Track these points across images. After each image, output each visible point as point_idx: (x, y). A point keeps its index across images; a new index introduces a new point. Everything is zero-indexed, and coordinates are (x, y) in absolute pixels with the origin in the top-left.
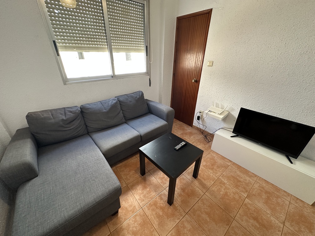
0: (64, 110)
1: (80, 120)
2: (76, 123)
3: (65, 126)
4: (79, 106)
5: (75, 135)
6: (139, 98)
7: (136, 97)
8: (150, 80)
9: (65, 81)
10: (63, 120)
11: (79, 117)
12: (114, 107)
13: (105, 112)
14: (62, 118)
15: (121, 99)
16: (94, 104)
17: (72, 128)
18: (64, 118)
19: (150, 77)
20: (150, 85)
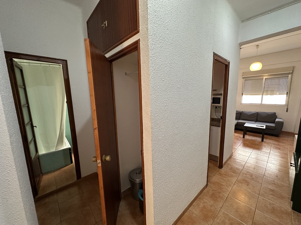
8: (287, 109)
9: (241, 103)
19: (288, 107)
20: (287, 111)
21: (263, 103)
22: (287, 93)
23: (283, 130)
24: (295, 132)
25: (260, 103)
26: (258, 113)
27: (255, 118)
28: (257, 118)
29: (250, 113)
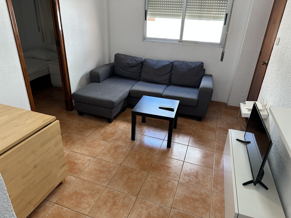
0: (133, 58)
1: (138, 68)
2: (134, 69)
3: (128, 68)
4: (143, 59)
5: (131, 76)
6: (193, 68)
7: (190, 66)
8: (223, 54)
9: (144, 38)
10: (128, 63)
11: (138, 66)
12: (164, 67)
13: (155, 69)
14: (128, 62)
15: (175, 64)
16: (152, 60)
17: (131, 71)
18: (130, 63)
19: (224, 50)
20: (222, 60)
21: (184, 39)
22: (227, 14)
23: (212, 99)
24: (229, 103)
25: (178, 38)
26: (172, 63)
27: (167, 77)
28: (170, 76)
29: (160, 65)
